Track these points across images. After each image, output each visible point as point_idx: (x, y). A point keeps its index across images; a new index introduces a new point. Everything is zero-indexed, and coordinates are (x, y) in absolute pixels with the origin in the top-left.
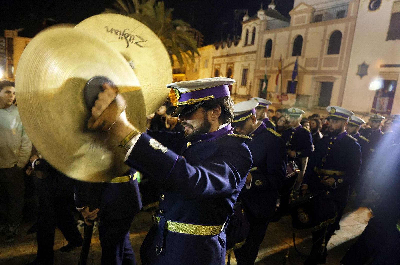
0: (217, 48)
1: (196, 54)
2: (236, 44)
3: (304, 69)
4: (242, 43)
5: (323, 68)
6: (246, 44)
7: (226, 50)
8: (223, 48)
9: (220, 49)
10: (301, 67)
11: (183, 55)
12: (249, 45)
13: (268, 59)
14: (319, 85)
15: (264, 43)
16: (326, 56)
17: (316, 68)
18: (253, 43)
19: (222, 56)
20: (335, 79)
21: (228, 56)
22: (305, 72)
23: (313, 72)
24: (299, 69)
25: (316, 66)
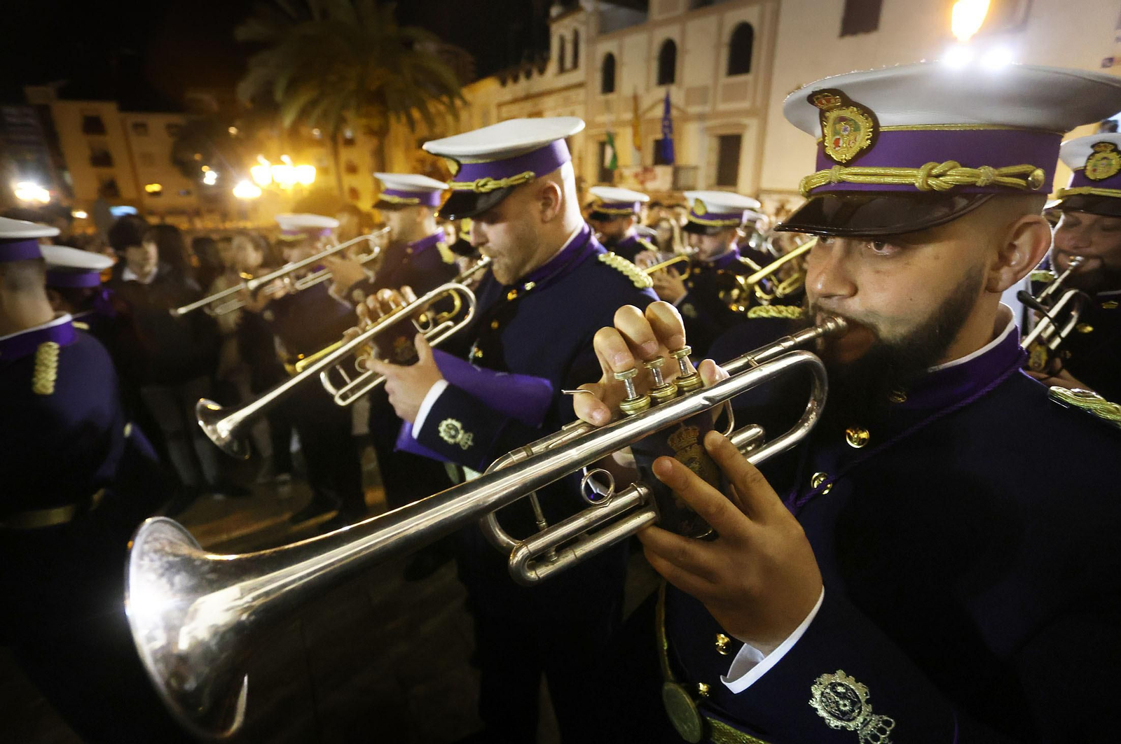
0: (504, 83)
1: (458, 103)
2: (542, 71)
3: (683, 112)
4: (552, 67)
5: (722, 107)
6: (562, 70)
7: (522, 86)
8: (516, 79)
9: (510, 84)
10: (678, 108)
11: (434, 107)
12: (569, 71)
13: (611, 96)
14: (715, 144)
15: (599, 62)
16: (725, 80)
17: (707, 109)
18: (575, 65)
19: (515, 101)
20: (745, 127)
21: (528, 97)
22: (686, 118)
23: (701, 117)
24: (674, 113)
25: (704, 102)
